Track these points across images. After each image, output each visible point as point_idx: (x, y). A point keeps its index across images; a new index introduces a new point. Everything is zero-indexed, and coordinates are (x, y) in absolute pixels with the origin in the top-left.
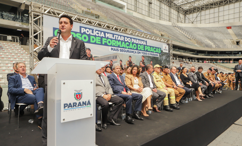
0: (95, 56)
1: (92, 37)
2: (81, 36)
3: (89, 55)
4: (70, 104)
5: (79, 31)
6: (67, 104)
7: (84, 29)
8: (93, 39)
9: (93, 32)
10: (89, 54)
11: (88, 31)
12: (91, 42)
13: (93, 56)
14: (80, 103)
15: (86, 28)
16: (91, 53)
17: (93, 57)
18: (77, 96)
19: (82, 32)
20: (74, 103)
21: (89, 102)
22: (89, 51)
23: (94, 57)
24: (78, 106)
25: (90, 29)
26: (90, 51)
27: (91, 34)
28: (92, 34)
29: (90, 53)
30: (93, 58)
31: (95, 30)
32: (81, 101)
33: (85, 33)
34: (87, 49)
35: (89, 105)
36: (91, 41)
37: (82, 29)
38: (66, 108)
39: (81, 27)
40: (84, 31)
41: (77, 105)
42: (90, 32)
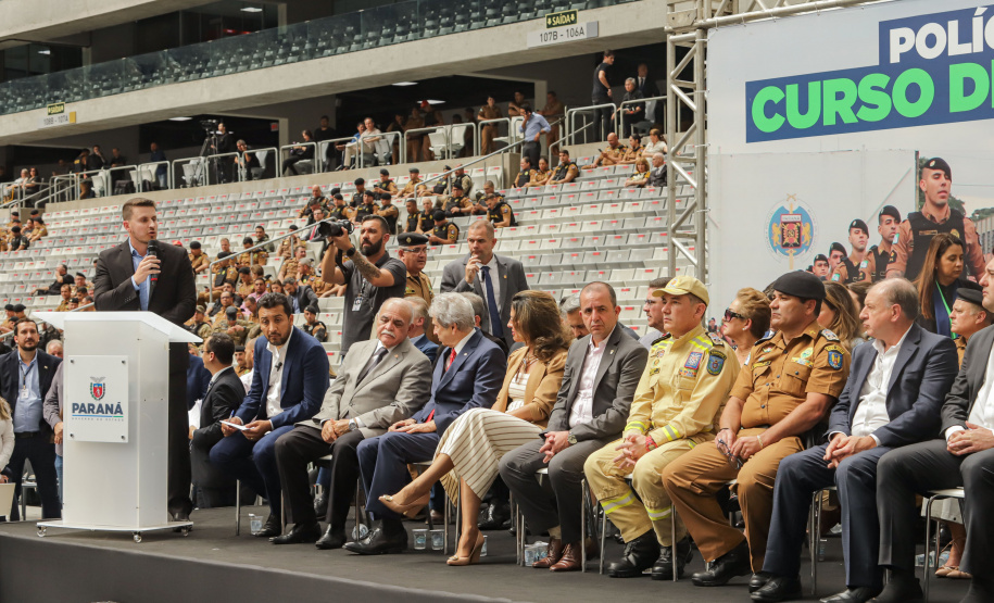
0: (980, 208)
1: (957, 73)
2: (889, 90)
3: (940, 206)
4: (83, 405)
5: (876, 62)
6: (77, 405)
7: (907, 32)
8: (969, 87)
9: (965, 36)
10: (940, 201)
11: (931, 41)
12: (952, 109)
13: (969, 212)
14: (100, 406)
15: (915, 23)
16: (956, 191)
17: (969, 214)
18: (95, 389)
19: (895, 58)
20: (89, 405)
21: (119, 406)
22: (943, 179)
23: (973, 219)
24: (98, 412)
25: (942, 19)
26: (948, 175)
27: (951, 53)
28: (965, 49)
29: (945, 192)
30: (965, 221)
31: (980, 11)
32: (104, 402)
33: (911, 59)
34: (927, 165)
35: (118, 414)
36: (958, 102)
37: (895, 34)
38: (77, 412)
39: (885, 28)
40: (906, 48)
41: (95, 410)
42: (948, 39)
